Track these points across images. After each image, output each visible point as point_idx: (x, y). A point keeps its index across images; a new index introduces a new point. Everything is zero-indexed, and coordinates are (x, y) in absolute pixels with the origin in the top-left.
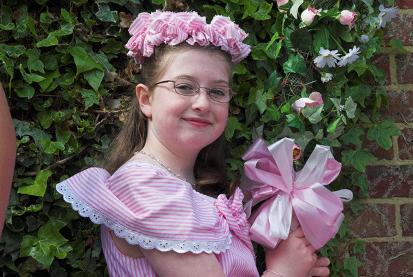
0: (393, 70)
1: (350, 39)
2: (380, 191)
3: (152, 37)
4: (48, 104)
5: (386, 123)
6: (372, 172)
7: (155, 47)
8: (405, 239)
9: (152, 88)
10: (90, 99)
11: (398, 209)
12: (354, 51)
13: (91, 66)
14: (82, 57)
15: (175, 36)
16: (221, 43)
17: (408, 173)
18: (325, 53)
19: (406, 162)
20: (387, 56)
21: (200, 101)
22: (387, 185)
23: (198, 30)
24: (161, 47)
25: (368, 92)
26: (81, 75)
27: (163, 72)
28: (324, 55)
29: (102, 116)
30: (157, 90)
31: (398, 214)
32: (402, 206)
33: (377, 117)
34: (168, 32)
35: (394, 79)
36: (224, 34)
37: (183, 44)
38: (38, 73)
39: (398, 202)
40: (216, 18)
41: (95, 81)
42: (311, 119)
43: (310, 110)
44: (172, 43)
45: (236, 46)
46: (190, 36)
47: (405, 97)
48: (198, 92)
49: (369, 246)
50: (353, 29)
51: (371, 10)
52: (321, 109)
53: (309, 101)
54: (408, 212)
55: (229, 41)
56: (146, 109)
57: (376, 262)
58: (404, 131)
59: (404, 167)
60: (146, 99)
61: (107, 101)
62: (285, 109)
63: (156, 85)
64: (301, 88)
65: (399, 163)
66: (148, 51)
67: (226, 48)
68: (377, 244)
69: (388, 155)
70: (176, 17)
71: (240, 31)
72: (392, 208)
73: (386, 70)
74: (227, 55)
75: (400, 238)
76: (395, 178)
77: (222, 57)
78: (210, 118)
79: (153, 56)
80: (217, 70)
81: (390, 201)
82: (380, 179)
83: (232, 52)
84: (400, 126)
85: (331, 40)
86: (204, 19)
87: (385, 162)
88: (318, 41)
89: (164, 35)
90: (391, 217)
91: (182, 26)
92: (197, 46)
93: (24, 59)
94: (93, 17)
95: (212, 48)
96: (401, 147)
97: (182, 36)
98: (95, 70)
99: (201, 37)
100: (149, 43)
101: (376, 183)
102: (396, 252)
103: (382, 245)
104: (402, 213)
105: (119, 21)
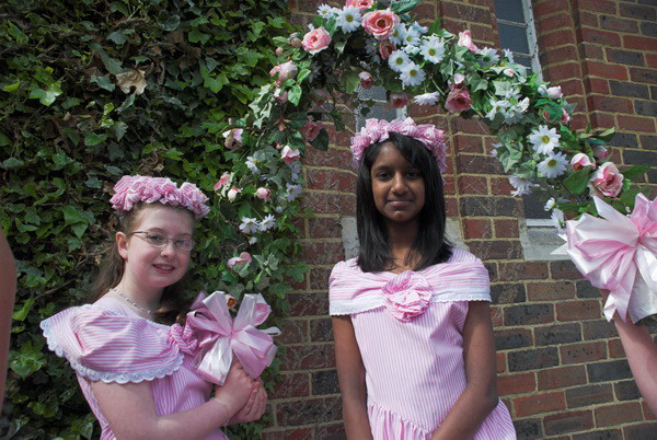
0: (307, 229)
1: (266, 210)
2: (297, 311)
3: (131, 195)
4: (42, 247)
5: (301, 264)
6: (291, 299)
7: (134, 204)
8: (313, 344)
9: (130, 235)
10: (73, 244)
11: (309, 323)
12: (269, 218)
13: (77, 220)
14: (71, 213)
15: (150, 196)
16: (187, 204)
17: (316, 298)
18: (247, 220)
19: (315, 291)
20: (303, 220)
21: (168, 249)
22: (302, 307)
23: (170, 192)
24: (139, 204)
25: (289, 243)
26: (69, 226)
27: (139, 224)
28: (246, 222)
29: (84, 258)
30: (134, 238)
31: (309, 328)
32: (311, 322)
33: (295, 260)
34: (145, 192)
35: (307, 234)
36: (190, 196)
37: (157, 203)
38: (34, 225)
39: (309, 318)
40: (185, 184)
41: (79, 232)
42: (240, 274)
43: (239, 266)
44: (148, 201)
45: (199, 207)
46: (163, 197)
47: (315, 247)
48: (167, 242)
49: (289, 349)
50: (268, 203)
51: (280, 187)
52: (248, 265)
53: (238, 259)
54: (316, 325)
55: (194, 203)
56: (123, 253)
57: (293, 360)
58: (314, 270)
59: (314, 295)
60: (124, 245)
61: (89, 247)
62: (221, 267)
63: (132, 234)
64: (232, 250)
65: (311, 292)
66: (128, 206)
67: (191, 208)
68: (294, 348)
69: (302, 286)
70: (152, 182)
71: (202, 195)
72: (305, 323)
73: (303, 228)
74: (192, 213)
75: (310, 343)
76: (308, 302)
77: (187, 215)
78: (175, 264)
79: (132, 210)
80: (183, 225)
81: (304, 318)
82: (297, 303)
83: (196, 211)
84: (311, 267)
85: (252, 211)
86: (175, 184)
87: (301, 291)
88: (242, 211)
89: (142, 194)
90: (304, 329)
91: (157, 188)
92: (168, 205)
93: (22, 214)
94: (84, 185)
95: (180, 207)
96: (312, 281)
97: (156, 195)
98: (80, 223)
99: (172, 198)
100: (129, 200)
101: (295, 305)
102: (307, 352)
103: (297, 348)
104: (311, 327)
105: (103, 187)
